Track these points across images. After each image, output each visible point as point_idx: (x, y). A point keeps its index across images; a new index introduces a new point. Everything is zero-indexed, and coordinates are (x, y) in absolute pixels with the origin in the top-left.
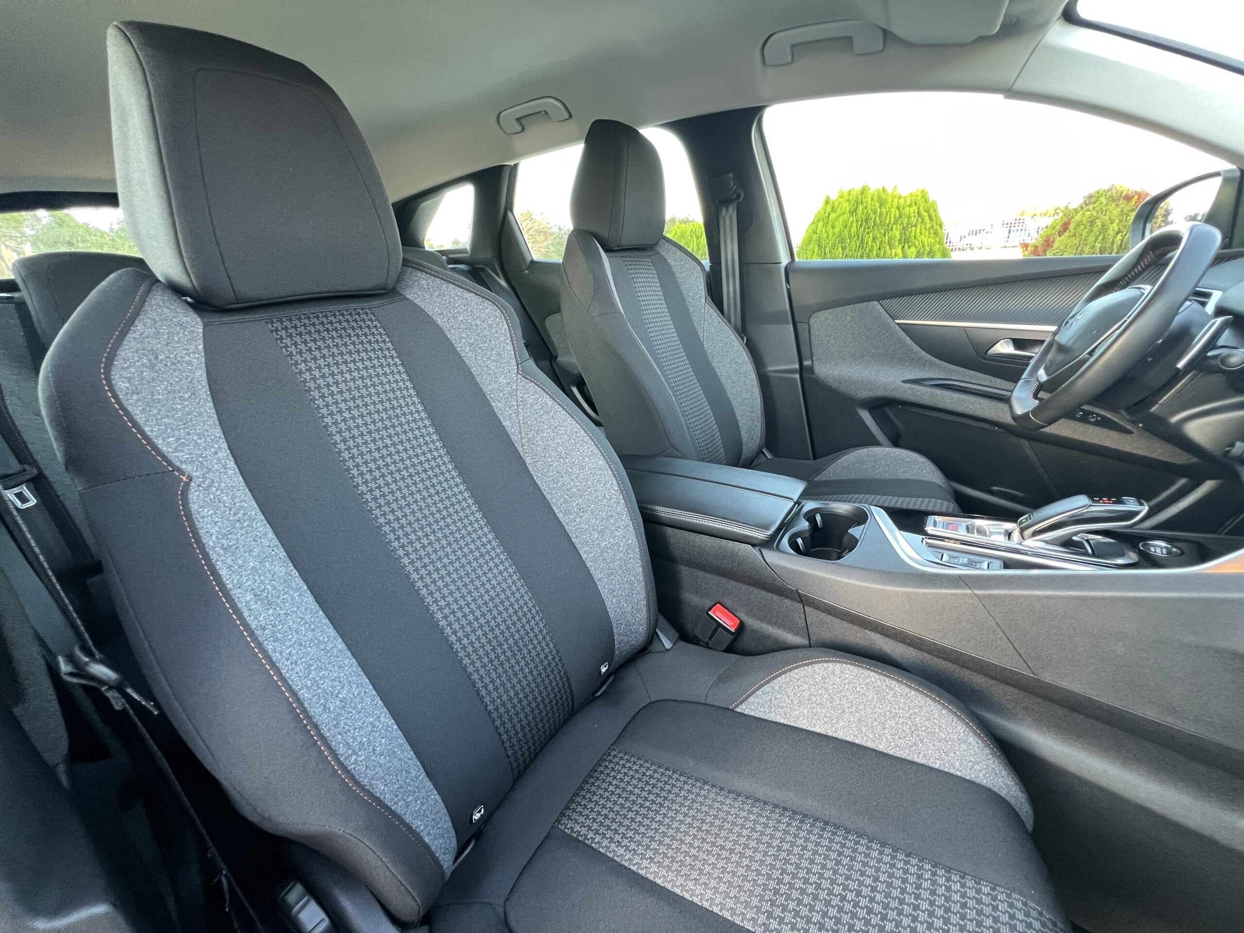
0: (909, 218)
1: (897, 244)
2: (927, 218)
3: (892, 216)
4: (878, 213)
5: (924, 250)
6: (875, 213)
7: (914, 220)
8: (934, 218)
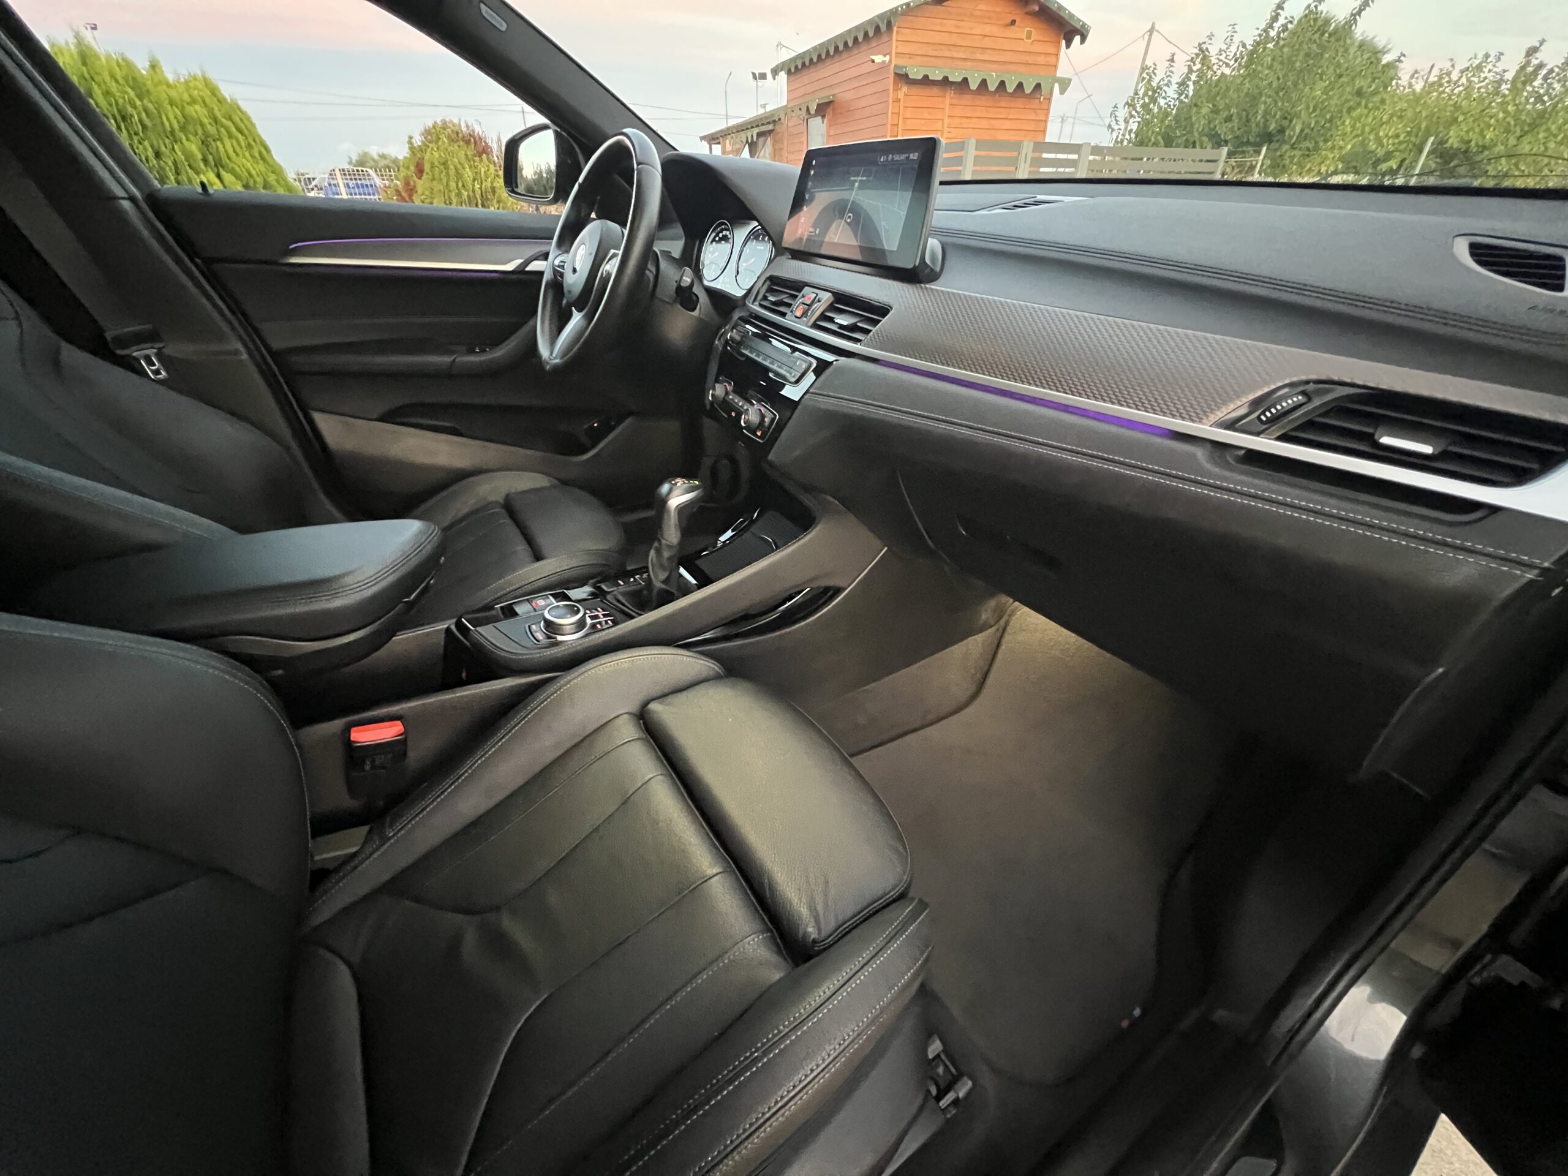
0: (202, 125)
1: (202, 165)
2: (233, 129)
3: (171, 117)
4: (141, 109)
5: (255, 182)
6: (135, 107)
7: (212, 129)
8: (246, 132)
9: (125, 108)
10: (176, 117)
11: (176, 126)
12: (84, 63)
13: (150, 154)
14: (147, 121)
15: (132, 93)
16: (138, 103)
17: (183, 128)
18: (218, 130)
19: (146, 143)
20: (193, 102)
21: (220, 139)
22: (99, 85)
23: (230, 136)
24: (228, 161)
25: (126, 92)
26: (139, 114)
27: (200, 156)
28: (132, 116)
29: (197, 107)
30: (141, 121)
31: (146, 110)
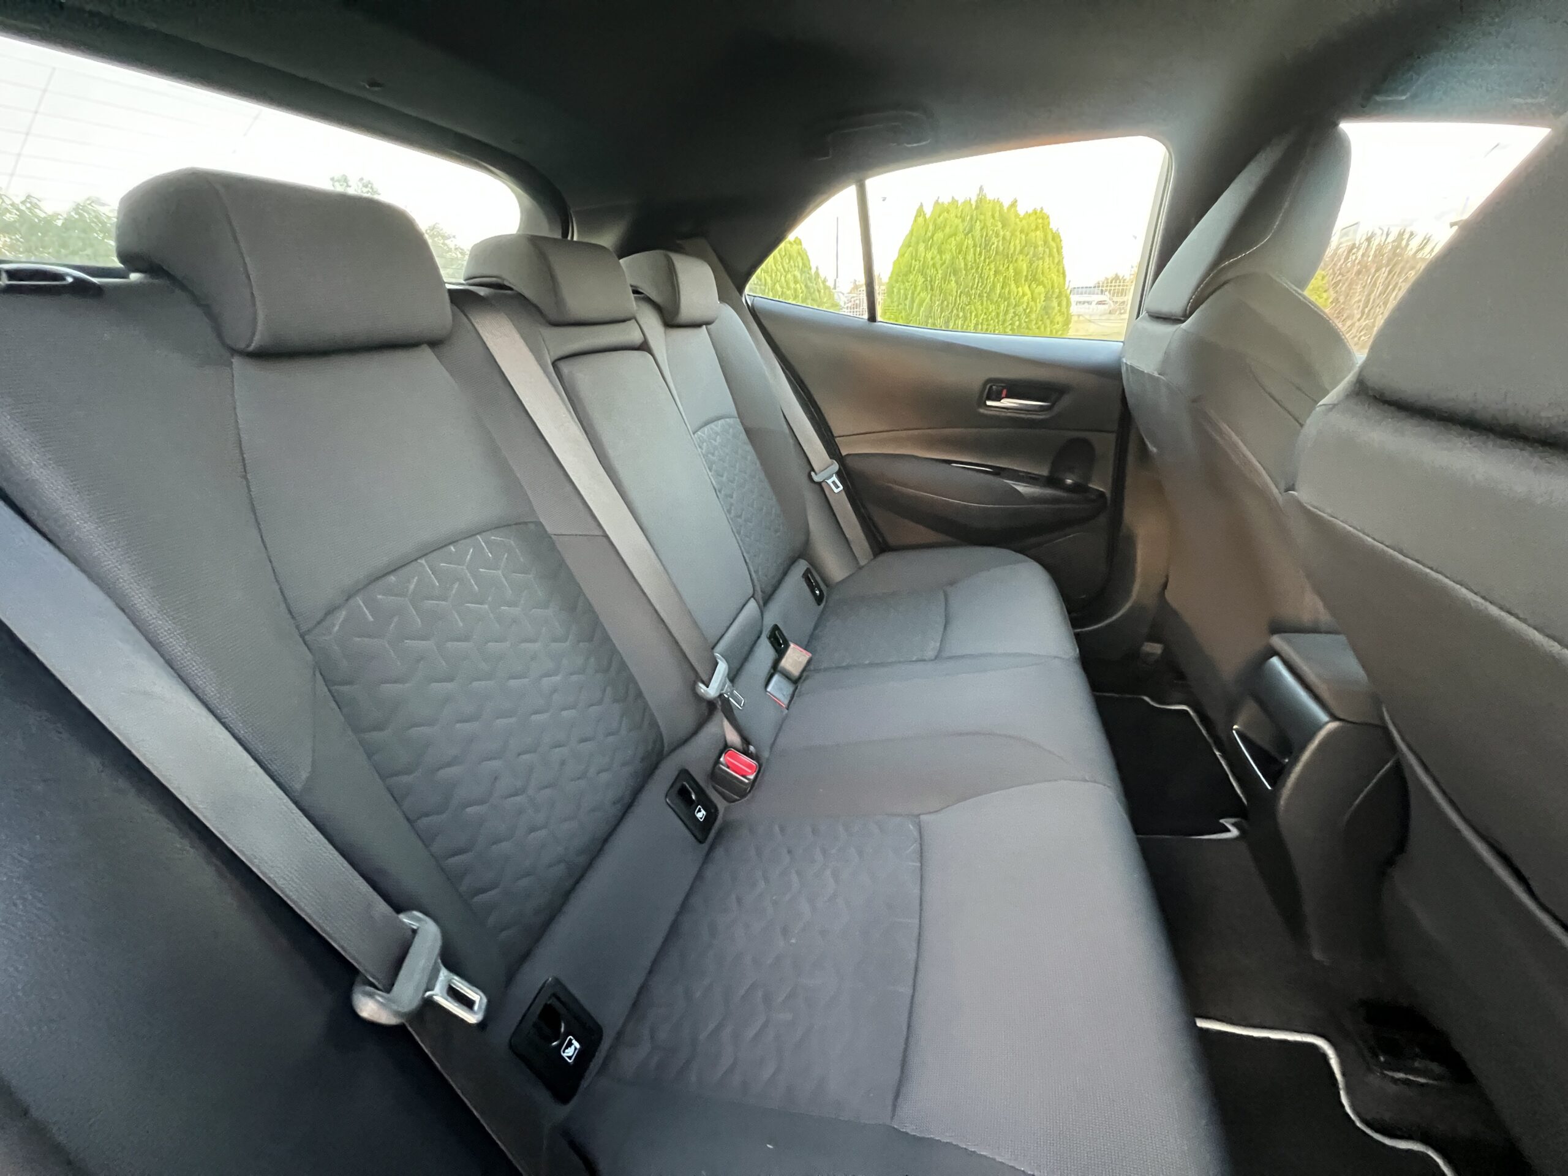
9: (991, 238)
10: (1020, 242)
11: (1018, 248)
12: (977, 208)
13: (992, 273)
14: (1001, 248)
15: (1000, 225)
16: (1002, 233)
17: (1021, 252)
18: (1044, 251)
19: (992, 266)
20: (1037, 228)
21: (1043, 258)
22: (980, 221)
23: (1051, 255)
24: (1041, 276)
25: (996, 226)
26: (998, 241)
27: (1025, 273)
28: (993, 244)
29: (1038, 233)
30: (998, 246)
31: (1004, 238)
